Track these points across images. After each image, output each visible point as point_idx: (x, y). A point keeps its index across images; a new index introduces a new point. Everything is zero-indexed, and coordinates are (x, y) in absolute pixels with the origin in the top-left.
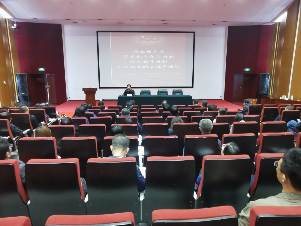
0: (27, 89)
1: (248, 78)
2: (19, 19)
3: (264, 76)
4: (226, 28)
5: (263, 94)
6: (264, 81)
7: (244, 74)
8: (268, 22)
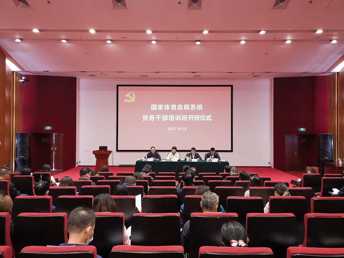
0: (27, 151)
1: (305, 140)
2: (28, 71)
3: (325, 137)
4: (271, 79)
5: (327, 160)
6: (326, 143)
7: (299, 135)
8: (323, 73)
